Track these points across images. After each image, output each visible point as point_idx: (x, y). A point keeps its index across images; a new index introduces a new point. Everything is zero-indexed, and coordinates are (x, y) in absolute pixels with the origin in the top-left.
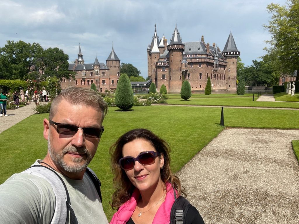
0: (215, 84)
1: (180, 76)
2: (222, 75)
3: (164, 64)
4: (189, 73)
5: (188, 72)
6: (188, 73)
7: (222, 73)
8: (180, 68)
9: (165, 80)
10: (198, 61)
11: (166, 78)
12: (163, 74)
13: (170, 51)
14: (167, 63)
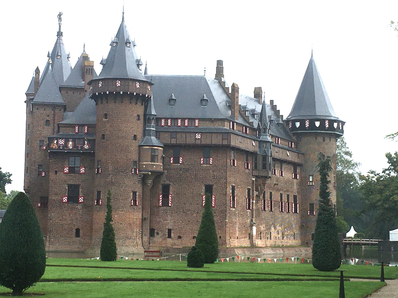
0: (262, 228)
1: (135, 193)
2: (288, 196)
3: (74, 146)
4: (167, 182)
5: (164, 180)
6: (162, 182)
7: (287, 191)
8: (135, 162)
9: (79, 207)
10: (198, 142)
11: (81, 200)
12: (71, 182)
13: (99, 102)
14: (89, 141)
